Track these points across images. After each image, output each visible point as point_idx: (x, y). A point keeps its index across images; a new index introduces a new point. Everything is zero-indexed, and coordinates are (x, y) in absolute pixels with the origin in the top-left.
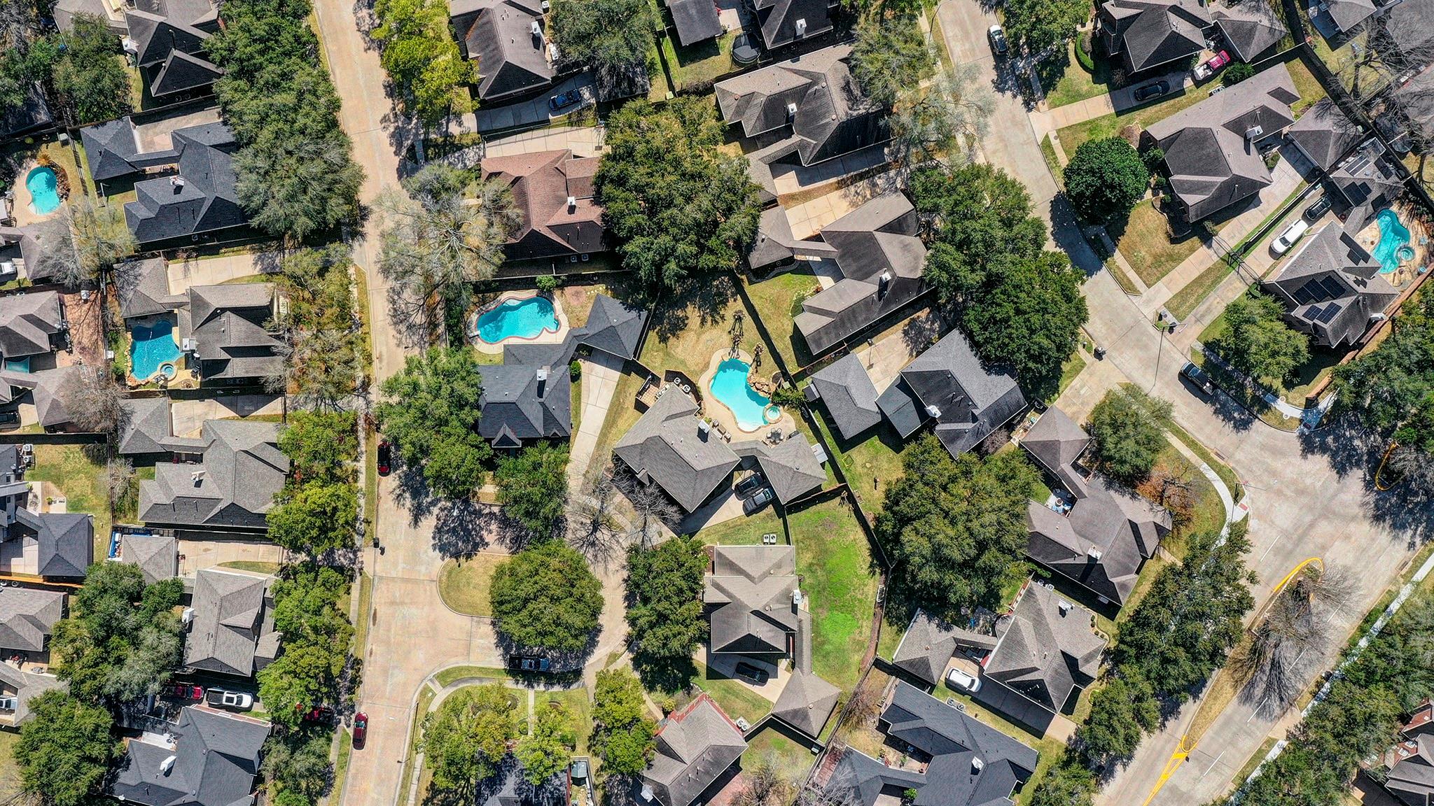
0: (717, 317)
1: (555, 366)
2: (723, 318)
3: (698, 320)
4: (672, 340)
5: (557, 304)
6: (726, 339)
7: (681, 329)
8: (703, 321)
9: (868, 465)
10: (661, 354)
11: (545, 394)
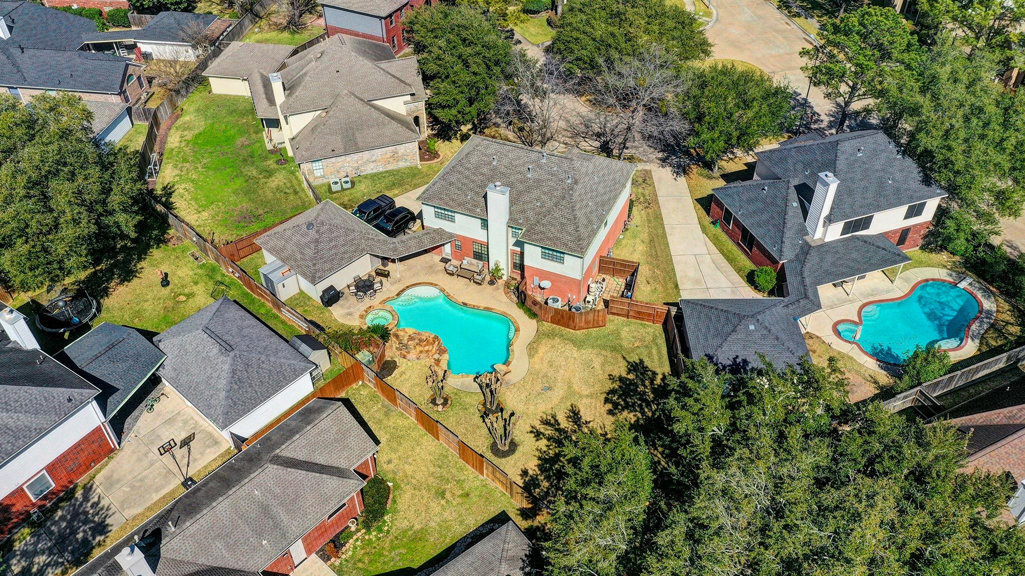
0: (549, 431)
1: (806, 249)
2: (538, 435)
3: (585, 415)
4: (621, 370)
5: (871, 365)
6: (510, 399)
7: (612, 392)
8: (575, 416)
9: (183, 298)
10: (625, 344)
11: (793, 195)
